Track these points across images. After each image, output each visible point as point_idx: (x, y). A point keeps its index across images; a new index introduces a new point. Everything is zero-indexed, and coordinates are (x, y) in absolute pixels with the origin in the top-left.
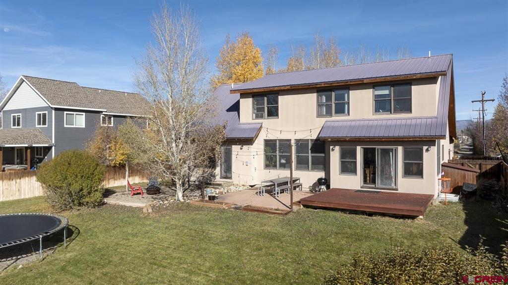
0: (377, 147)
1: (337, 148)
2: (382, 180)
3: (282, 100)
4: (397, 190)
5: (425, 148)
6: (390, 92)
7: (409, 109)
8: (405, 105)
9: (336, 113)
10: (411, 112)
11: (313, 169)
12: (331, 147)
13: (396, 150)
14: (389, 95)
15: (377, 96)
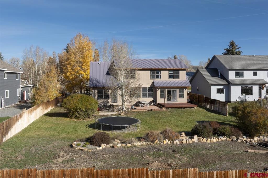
0: (172, 89)
1: (159, 90)
2: (173, 99)
3: (137, 73)
4: (177, 102)
5: (185, 89)
6: (173, 72)
7: (179, 78)
8: (178, 77)
9: (156, 78)
10: (179, 79)
11: (149, 97)
12: (157, 90)
13: (177, 90)
14: (173, 73)
15: (170, 73)
